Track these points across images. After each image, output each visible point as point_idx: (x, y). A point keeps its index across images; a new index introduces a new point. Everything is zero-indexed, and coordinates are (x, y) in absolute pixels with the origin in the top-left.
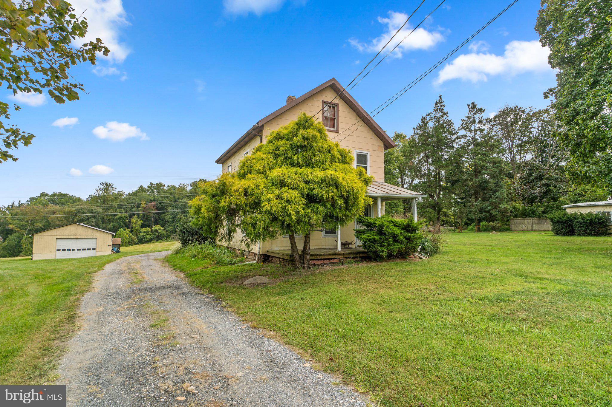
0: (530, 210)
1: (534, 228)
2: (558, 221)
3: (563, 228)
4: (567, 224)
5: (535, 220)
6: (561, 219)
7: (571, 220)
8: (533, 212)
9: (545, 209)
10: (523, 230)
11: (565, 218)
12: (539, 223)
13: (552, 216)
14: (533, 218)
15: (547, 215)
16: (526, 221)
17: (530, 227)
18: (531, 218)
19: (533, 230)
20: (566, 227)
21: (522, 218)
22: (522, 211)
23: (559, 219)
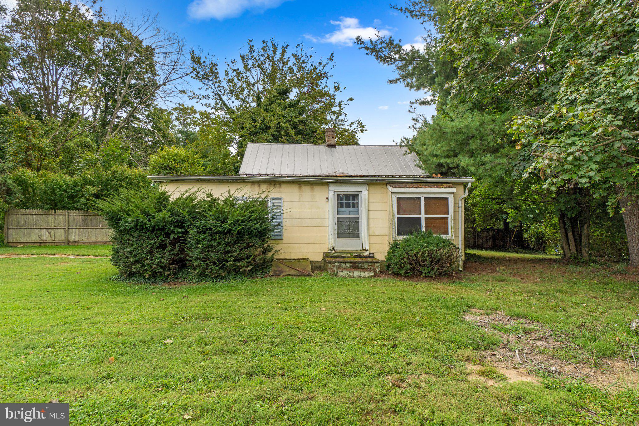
0: (65, 191)
1: (72, 238)
2: (139, 226)
3: (151, 252)
4: (167, 235)
5: (76, 216)
6: (147, 215)
7: (180, 224)
8: (71, 197)
9: (102, 190)
10: (41, 244)
11: (164, 214)
12: (85, 225)
13: (118, 204)
14: (72, 212)
15: (101, 204)
16: (51, 218)
17: (60, 236)
18: (65, 212)
19: (68, 243)
20: (163, 246)
21: (40, 211)
22: (45, 192)
23: (143, 219)
